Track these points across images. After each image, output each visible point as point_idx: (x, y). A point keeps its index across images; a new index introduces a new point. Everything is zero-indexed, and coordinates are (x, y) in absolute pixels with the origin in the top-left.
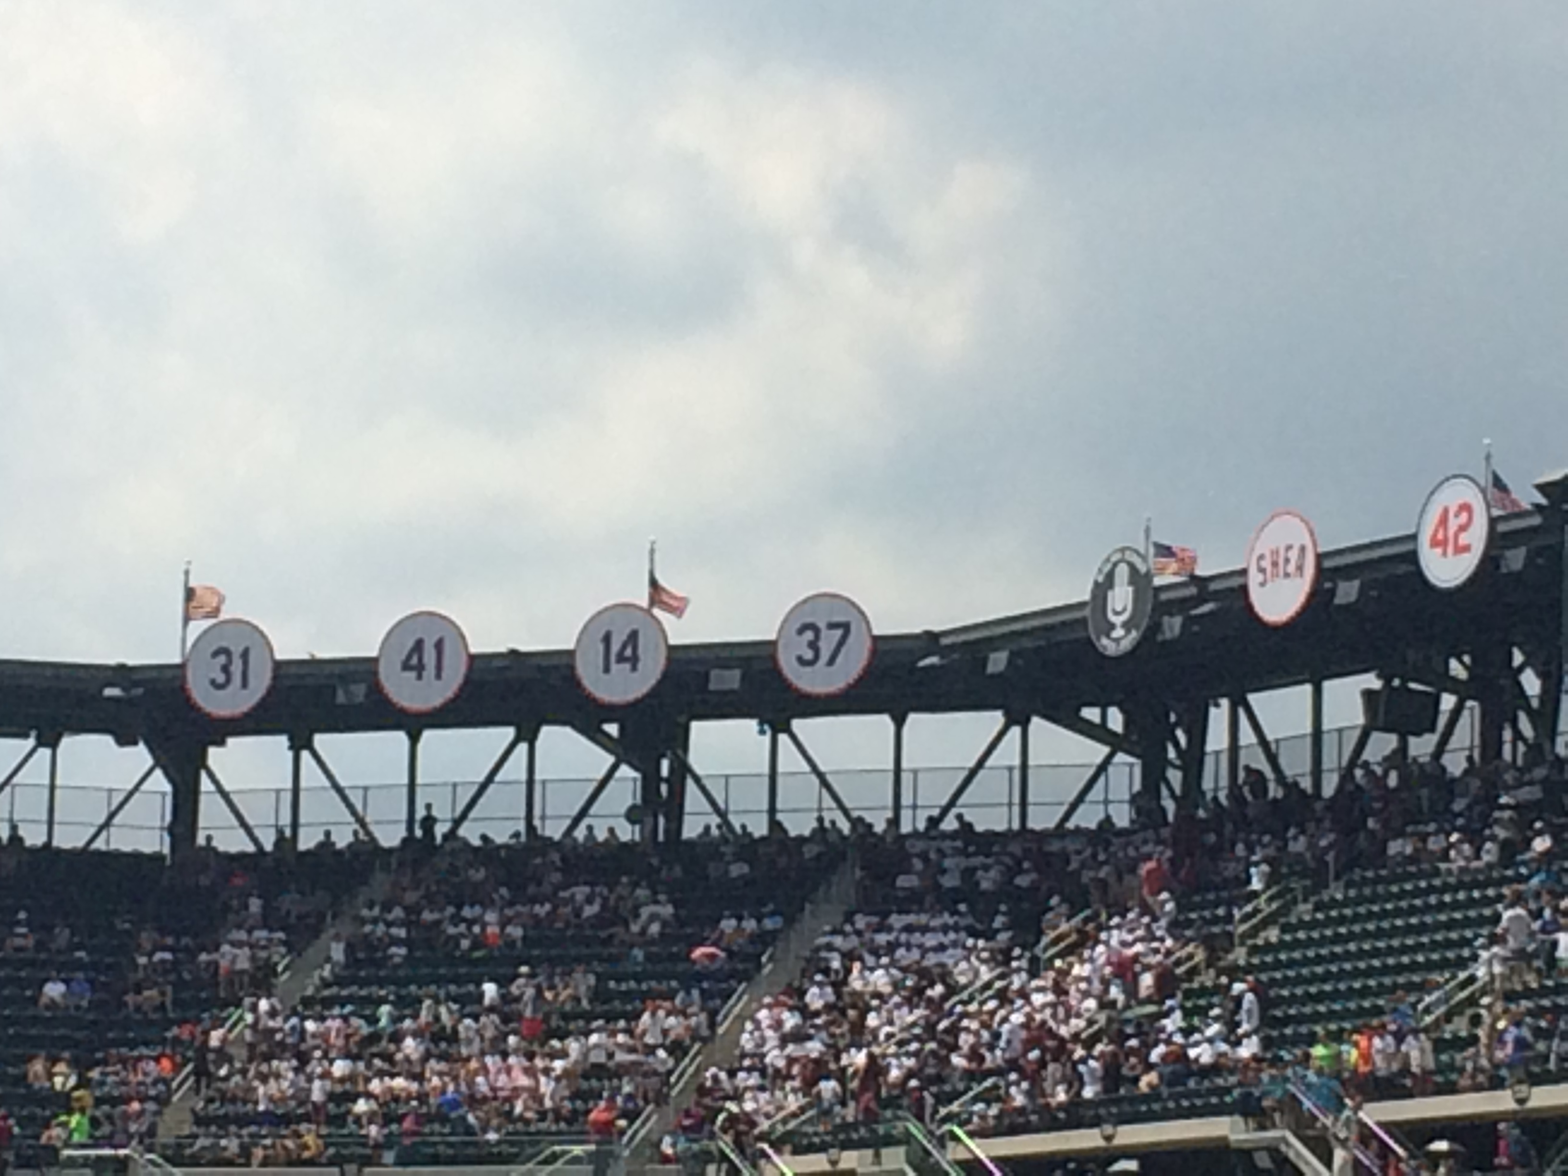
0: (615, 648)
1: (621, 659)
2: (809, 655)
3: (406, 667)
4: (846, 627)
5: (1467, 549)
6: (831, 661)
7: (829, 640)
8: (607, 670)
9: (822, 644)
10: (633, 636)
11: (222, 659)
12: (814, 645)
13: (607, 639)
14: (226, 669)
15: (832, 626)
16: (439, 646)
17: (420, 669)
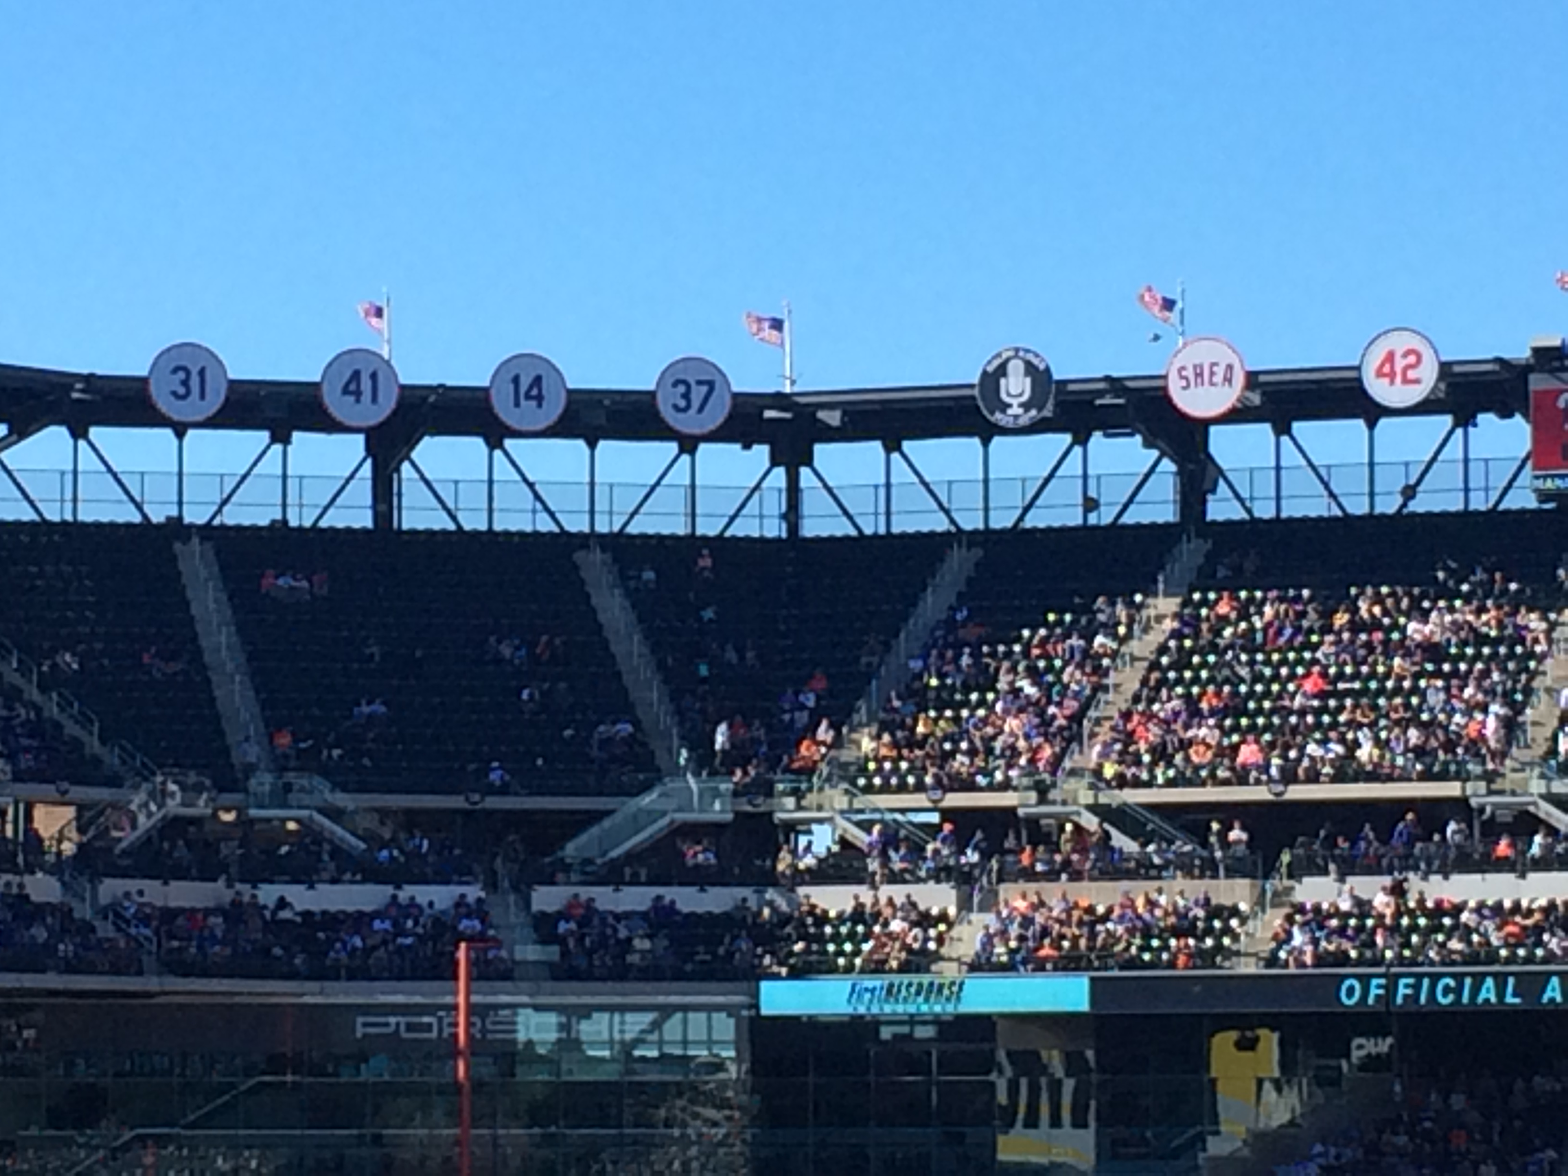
0: (523, 388)
1: (528, 397)
2: (682, 403)
3: (346, 391)
4: (711, 384)
6: (701, 409)
7: (698, 393)
8: (517, 404)
9: (693, 396)
10: (538, 380)
11: (182, 375)
12: (686, 396)
13: (516, 381)
14: (185, 383)
15: (700, 383)
16: (374, 376)
17: (358, 394)
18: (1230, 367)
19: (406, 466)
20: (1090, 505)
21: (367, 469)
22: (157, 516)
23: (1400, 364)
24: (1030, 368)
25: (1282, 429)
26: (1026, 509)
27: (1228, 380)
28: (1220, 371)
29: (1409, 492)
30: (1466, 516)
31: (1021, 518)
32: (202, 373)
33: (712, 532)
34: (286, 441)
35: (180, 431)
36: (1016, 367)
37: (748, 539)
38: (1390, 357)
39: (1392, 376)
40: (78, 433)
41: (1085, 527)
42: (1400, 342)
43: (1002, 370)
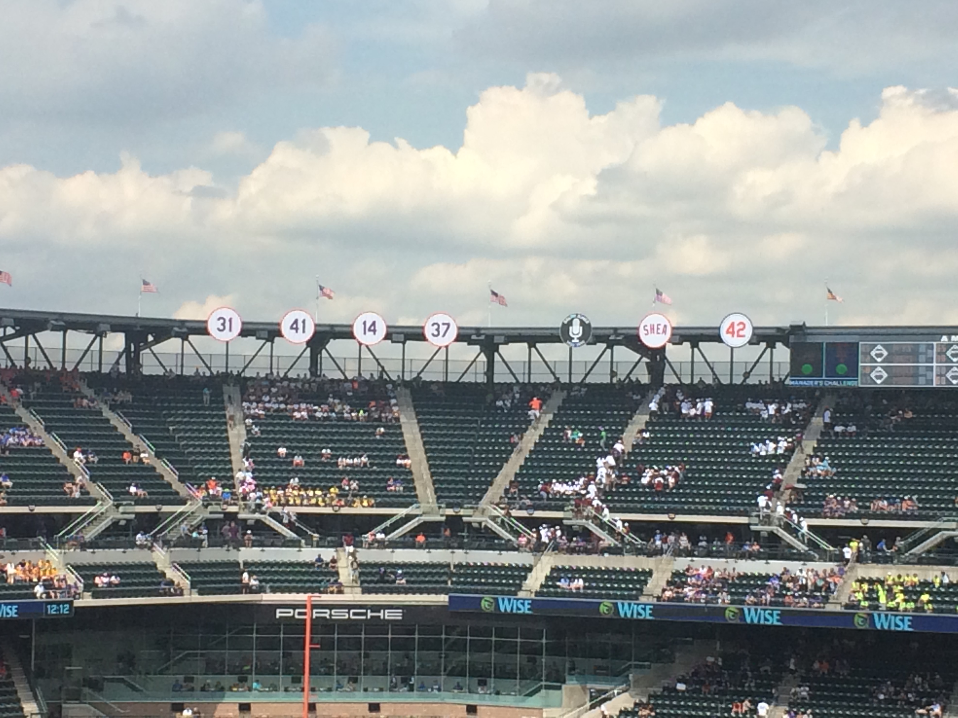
0: (368, 326)
1: (370, 330)
2: (436, 333)
3: (292, 328)
4: (448, 325)
5: (743, 336)
6: (444, 335)
7: (443, 328)
8: (365, 333)
9: (440, 330)
10: (374, 324)
11: (222, 321)
12: (438, 330)
13: (365, 323)
14: (223, 325)
15: (444, 324)
16: (304, 322)
17: (297, 329)
18: (665, 326)
19: (324, 351)
20: (613, 374)
21: (308, 352)
22: (218, 372)
23: (736, 328)
24: (582, 323)
25: (694, 345)
26: (587, 375)
27: (664, 332)
28: (661, 327)
29: (747, 375)
30: (772, 384)
31: (584, 378)
32: (230, 320)
33: (455, 380)
34: (272, 342)
36: (576, 322)
37: (470, 384)
38: (732, 325)
39: (733, 333)
40: (183, 339)
41: (611, 384)
42: (736, 319)
43: (570, 323)
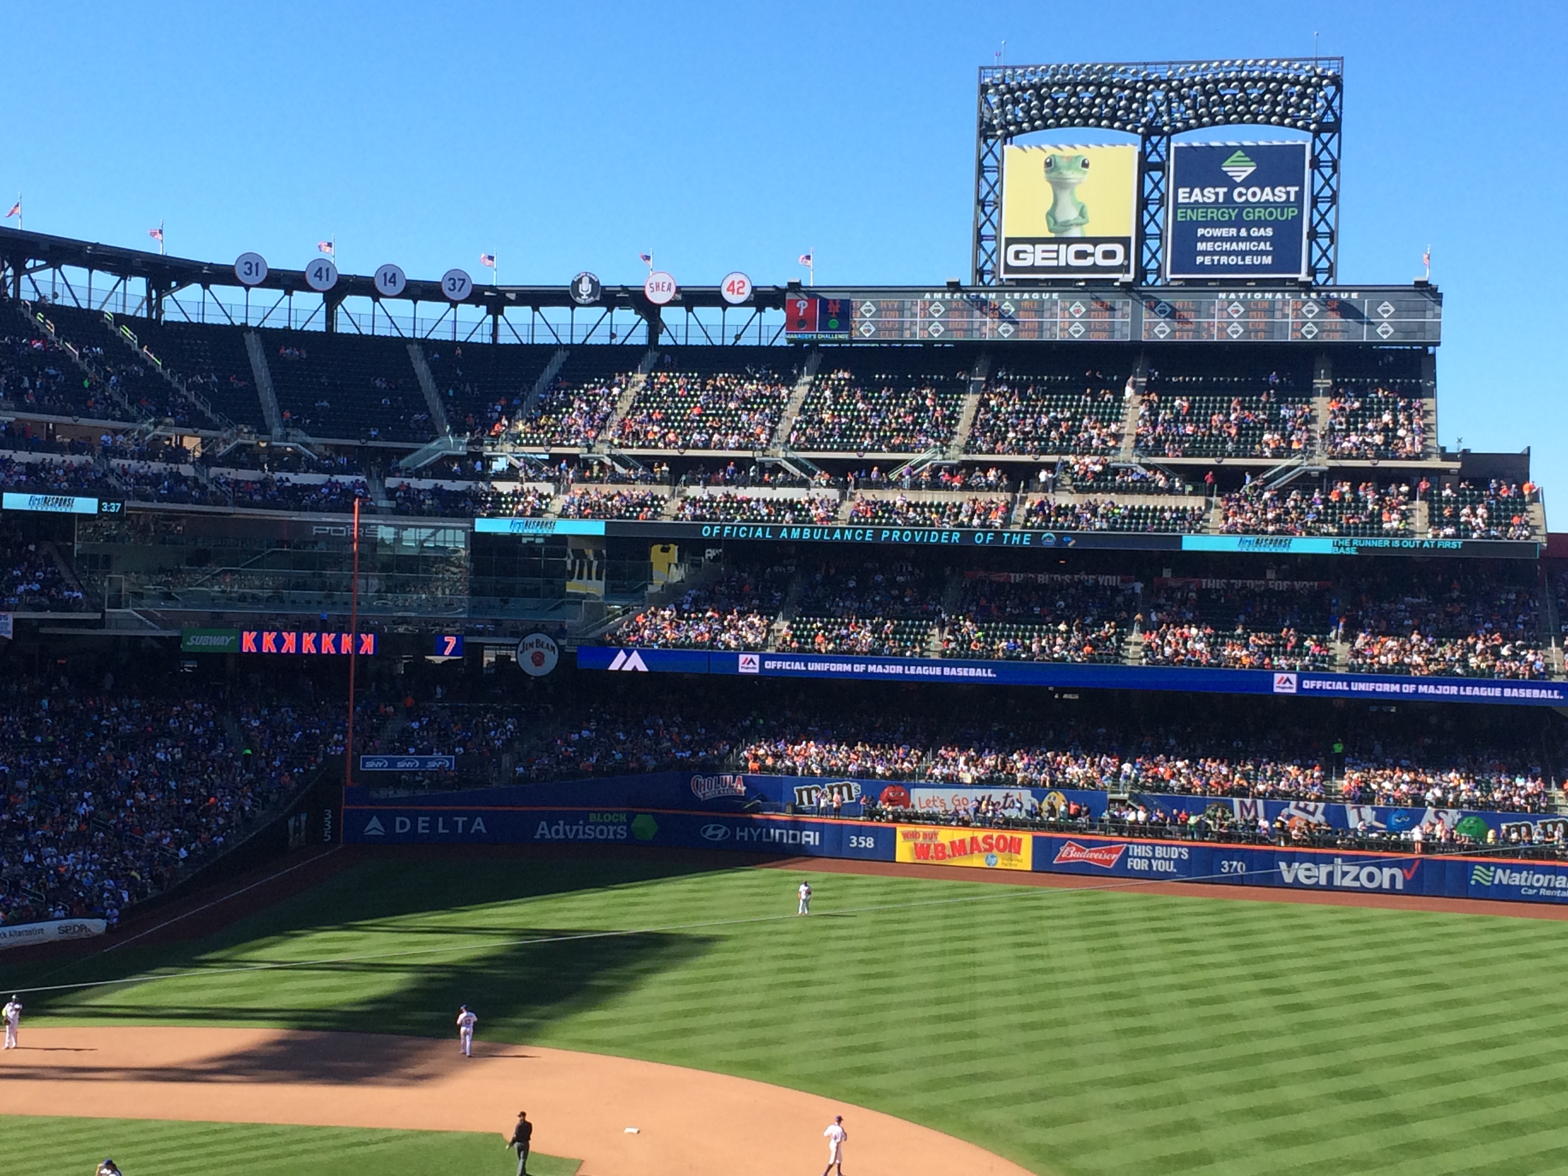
0: (388, 277)
1: (390, 282)
2: (452, 288)
3: (316, 275)
4: (464, 280)
5: (743, 294)
6: (459, 290)
8: (385, 284)
9: (457, 285)
10: (394, 275)
12: (454, 284)
13: (385, 275)
14: (250, 269)
15: (459, 280)
16: (327, 270)
17: (321, 277)
18: (670, 284)
19: (339, 307)
20: (613, 336)
21: (324, 308)
22: (237, 323)
23: (736, 286)
24: (591, 281)
25: (689, 310)
26: (588, 336)
27: (669, 289)
28: (666, 286)
29: (738, 337)
30: (759, 347)
31: (585, 340)
32: (257, 265)
33: (463, 340)
34: (291, 294)
35: (247, 288)
36: (586, 280)
37: (477, 343)
38: (733, 283)
39: (733, 291)
40: (205, 287)
41: (610, 345)
42: (737, 278)
43: (580, 281)
